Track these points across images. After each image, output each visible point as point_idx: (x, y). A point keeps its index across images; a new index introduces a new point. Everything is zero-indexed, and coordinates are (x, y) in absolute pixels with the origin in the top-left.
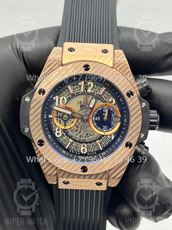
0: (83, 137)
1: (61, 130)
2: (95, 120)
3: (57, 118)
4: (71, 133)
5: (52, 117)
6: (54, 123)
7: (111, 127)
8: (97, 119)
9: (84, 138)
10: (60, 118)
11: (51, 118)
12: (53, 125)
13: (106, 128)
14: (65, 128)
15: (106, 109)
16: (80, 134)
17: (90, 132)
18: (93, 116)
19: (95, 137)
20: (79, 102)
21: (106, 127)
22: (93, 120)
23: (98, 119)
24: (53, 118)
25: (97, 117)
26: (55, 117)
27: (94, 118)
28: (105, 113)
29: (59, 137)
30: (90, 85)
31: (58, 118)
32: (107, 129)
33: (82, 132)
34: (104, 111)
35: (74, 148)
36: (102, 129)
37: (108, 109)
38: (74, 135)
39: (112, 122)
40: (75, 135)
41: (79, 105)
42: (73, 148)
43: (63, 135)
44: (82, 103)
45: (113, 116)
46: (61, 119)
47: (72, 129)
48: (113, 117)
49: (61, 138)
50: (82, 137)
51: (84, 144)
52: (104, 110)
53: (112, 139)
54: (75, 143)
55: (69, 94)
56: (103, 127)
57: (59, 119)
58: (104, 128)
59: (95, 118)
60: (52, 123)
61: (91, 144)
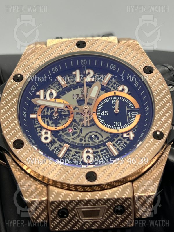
0: (85, 141)
1: (49, 133)
2: (101, 115)
3: (43, 118)
4: (66, 137)
5: (35, 116)
6: (39, 125)
7: (127, 123)
8: (104, 114)
9: (87, 142)
10: (47, 118)
11: (34, 119)
12: (38, 129)
13: (119, 125)
14: (56, 128)
15: (115, 100)
16: (80, 138)
17: (95, 134)
18: (97, 111)
19: (103, 139)
20: (75, 95)
21: (119, 123)
22: (97, 116)
23: (106, 113)
24: (37, 118)
25: (103, 112)
26: (39, 115)
27: (99, 113)
28: (115, 105)
29: (48, 144)
30: (89, 73)
31: (45, 118)
32: (121, 126)
33: (83, 134)
34: (114, 103)
35: (72, 158)
36: (114, 126)
37: (119, 100)
38: (70, 139)
39: (128, 117)
40: (72, 139)
41: (75, 99)
42: (70, 158)
43: (54, 141)
44: (80, 97)
45: (127, 109)
46: (49, 120)
47: (67, 132)
48: (128, 111)
49: (50, 144)
50: (83, 141)
51: (88, 149)
52: (112, 102)
53: (131, 138)
54: (73, 151)
55: (59, 88)
56: (114, 124)
57: (46, 120)
58: (116, 125)
59: (101, 114)
60: (35, 126)
61: (99, 150)
